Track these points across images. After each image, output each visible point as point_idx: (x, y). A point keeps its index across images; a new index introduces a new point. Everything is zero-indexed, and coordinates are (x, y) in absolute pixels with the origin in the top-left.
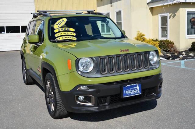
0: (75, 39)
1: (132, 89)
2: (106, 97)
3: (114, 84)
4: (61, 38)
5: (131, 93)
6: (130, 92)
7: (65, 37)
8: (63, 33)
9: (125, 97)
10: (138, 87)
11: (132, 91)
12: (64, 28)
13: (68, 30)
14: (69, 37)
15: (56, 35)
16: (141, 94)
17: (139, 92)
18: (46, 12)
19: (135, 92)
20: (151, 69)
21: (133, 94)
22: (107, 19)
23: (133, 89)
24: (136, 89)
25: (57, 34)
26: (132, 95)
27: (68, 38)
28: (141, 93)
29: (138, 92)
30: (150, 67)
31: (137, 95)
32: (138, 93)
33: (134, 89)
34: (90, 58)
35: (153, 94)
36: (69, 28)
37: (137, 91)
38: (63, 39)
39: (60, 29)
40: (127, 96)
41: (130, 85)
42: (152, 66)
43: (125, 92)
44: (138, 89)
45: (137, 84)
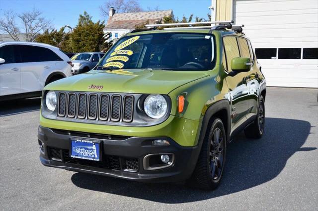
1: (85, 149)
5: (84, 155)
6: (82, 152)
8: (116, 58)
9: (74, 157)
11: (85, 151)
13: (126, 53)
19: (90, 154)
21: (86, 157)
25: (111, 58)
28: (99, 158)
29: (95, 156)
37: (92, 153)
39: (119, 51)
40: (77, 156)
41: (80, 141)
43: (75, 150)
44: (95, 151)
45: (92, 142)
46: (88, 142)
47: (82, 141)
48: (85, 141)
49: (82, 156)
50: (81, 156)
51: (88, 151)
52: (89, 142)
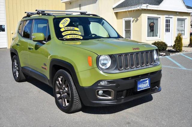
0: (82, 38)
2: (122, 91)
3: (129, 79)
4: (68, 37)
6: (142, 86)
7: (72, 35)
8: (69, 32)
9: (139, 90)
10: (148, 81)
12: (69, 27)
13: (73, 29)
15: (63, 34)
17: (148, 86)
18: (44, 12)
19: (146, 85)
20: (155, 65)
21: (144, 88)
22: (103, 20)
23: (144, 83)
24: (147, 83)
25: (64, 32)
26: (144, 89)
27: (75, 36)
31: (147, 88)
34: (108, 55)
35: (156, 87)
36: (74, 28)
38: (70, 37)
39: (66, 28)
42: (155, 62)
43: (139, 86)
44: (148, 83)
45: (147, 79)
46: (145, 79)
50: (142, 89)
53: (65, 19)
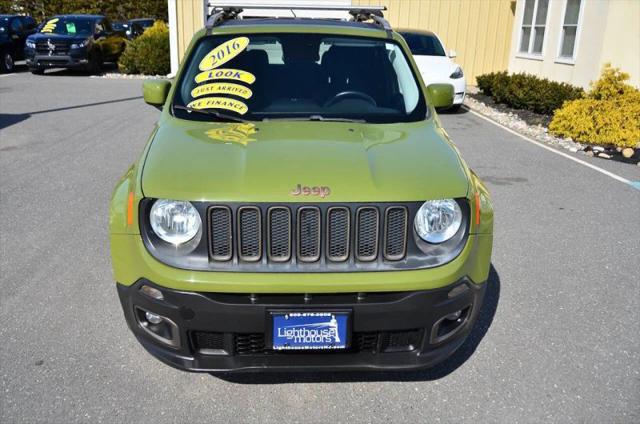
0: (243, 109)
1: (310, 329)
2: (219, 332)
3: (249, 302)
5: (305, 341)
6: (300, 336)
8: (215, 88)
9: (280, 348)
10: (333, 323)
11: (310, 332)
12: (225, 71)
13: (236, 78)
14: (228, 100)
15: (195, 93)
16: (343, 347)
17: (338, 340)
19: (321, 337)
20: (414, 266)
21: (311, 344)
23: (314, 328)
24: (328, 328)
25: (202, 87)
26: (307, 348)
28: (346, 343)
29: (333, 339)
30: (408, 258)
31: (326, 347)
32: (334, 343)
33: (320, 329)
36: (240, 72)
37: (328, 335)
38: (209, 106)
39: (215, 72)
40: (289, 345)
41: (299, 315)
42: (420, 252)
43: (282, 333)
44: (335, 330)
46: (318, 315)
47: (304, 315)
48: (312, 315)
49: (303, 344)
50: (298, 344)
51: (316, 332)
52: (321, 315)
53: (230, 43)
